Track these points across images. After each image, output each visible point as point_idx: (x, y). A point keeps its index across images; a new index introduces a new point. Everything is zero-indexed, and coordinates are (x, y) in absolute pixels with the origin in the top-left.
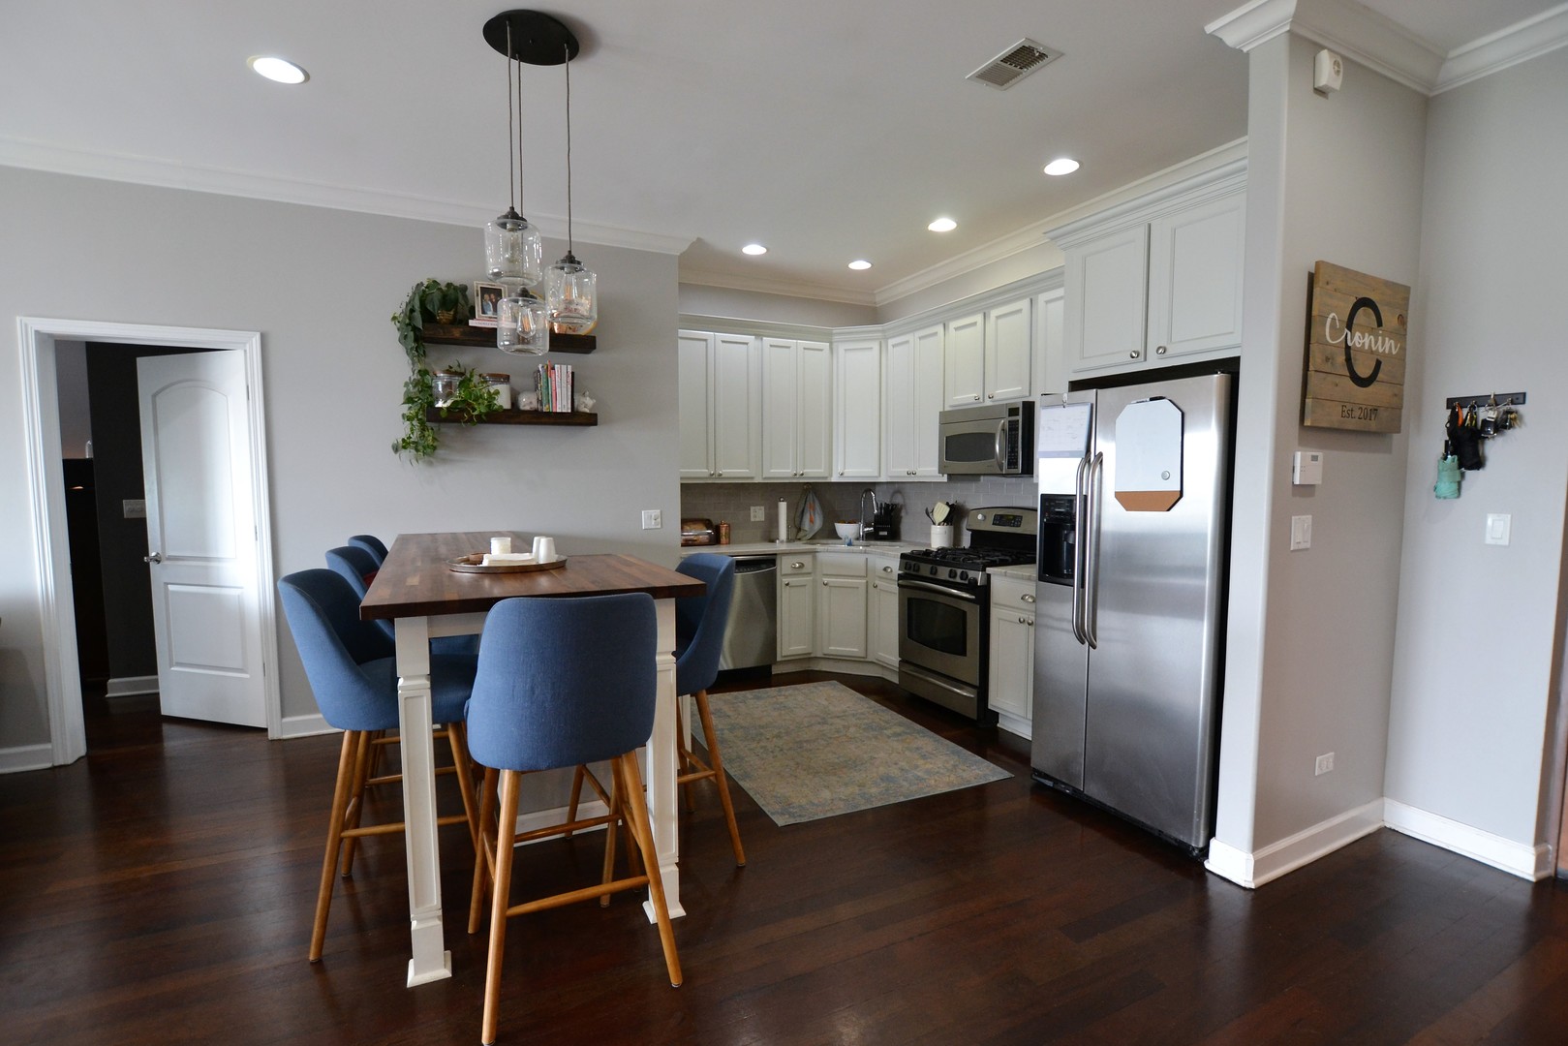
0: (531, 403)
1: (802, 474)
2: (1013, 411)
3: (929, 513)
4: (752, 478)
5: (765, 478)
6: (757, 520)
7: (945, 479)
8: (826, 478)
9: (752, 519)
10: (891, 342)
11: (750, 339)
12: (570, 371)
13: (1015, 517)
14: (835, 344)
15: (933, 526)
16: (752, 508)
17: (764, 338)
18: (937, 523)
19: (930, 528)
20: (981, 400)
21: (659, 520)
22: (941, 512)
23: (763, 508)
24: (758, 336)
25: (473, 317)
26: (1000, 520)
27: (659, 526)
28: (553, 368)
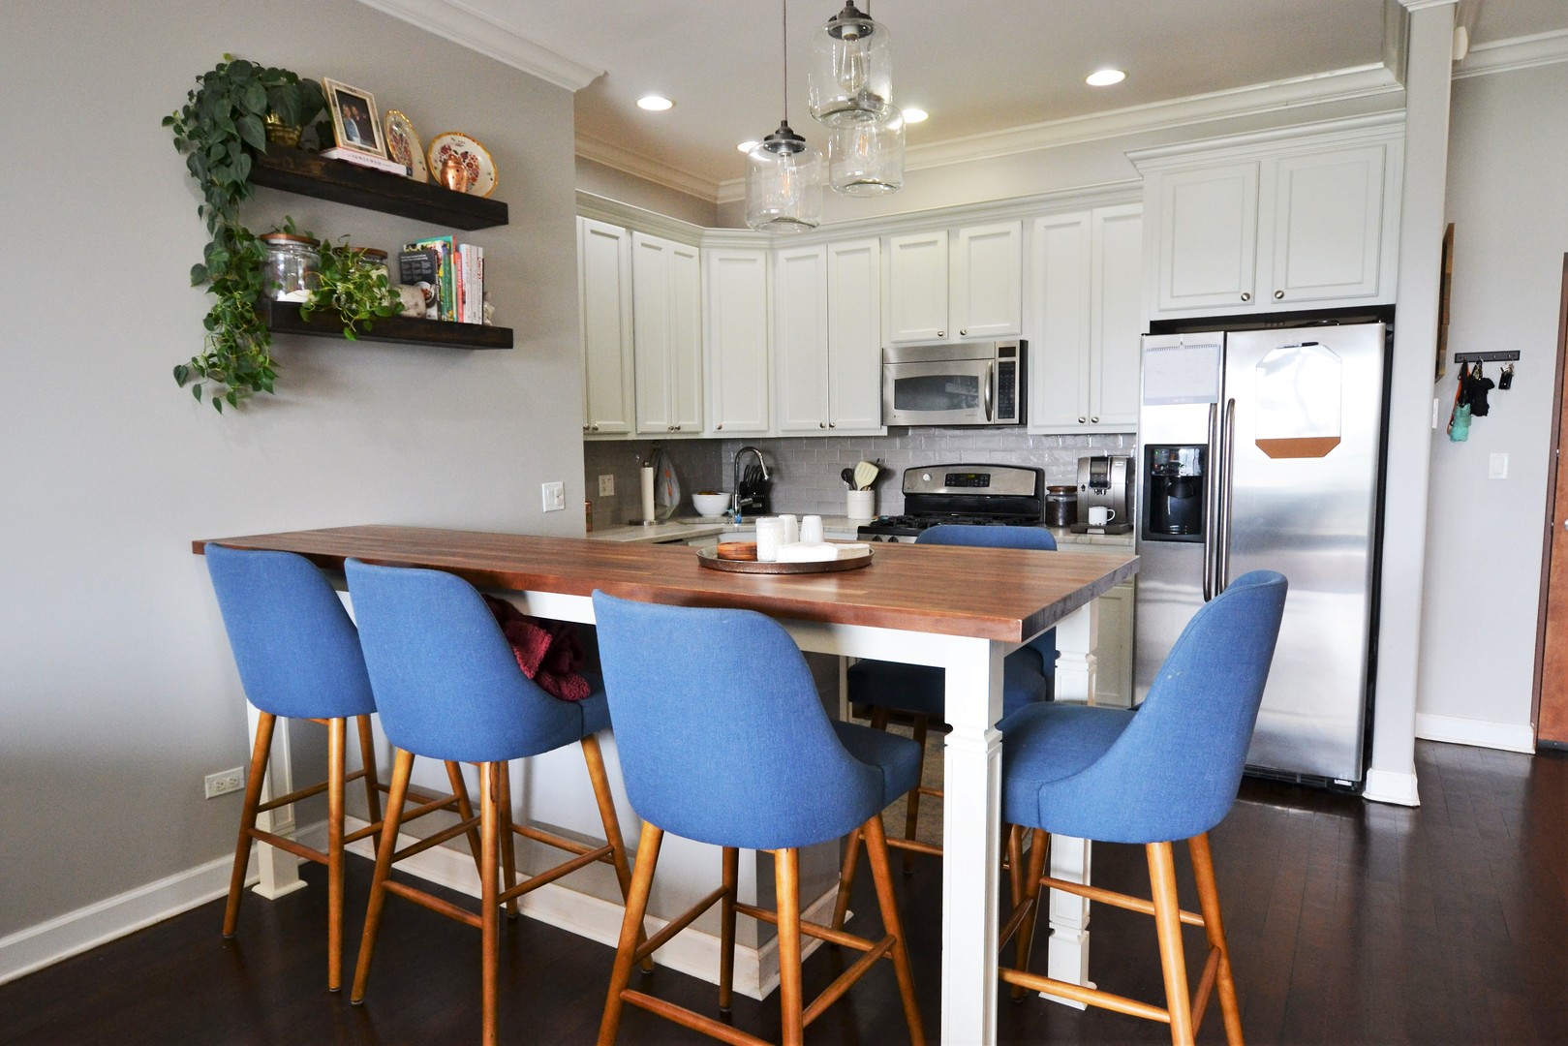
0: (416, 305)
1: (679, 428)
2: (1006, 351)
3: (848, 476)
4: (625, 433)
5: (643, 434)
6: (607, 494)
7: (884, 432)
8: (697, 433)
9: (601, 494)
10: (783, 254)
11: (620, 231)
12: (481, 256)
13: (978, 476)
14: (704, 250)
15: (852, 493)
16: (601, 478)
17: (635, 232)
18: (859, 488)
19: (846, 497)
20: (945, 336)
21: (562, 497)
22: (865, 474)
23: (612, 476)
24: (630, 229)
25: (332, 144)
26: (953, 480)
27: (562, 507)
28: (457, 250)
